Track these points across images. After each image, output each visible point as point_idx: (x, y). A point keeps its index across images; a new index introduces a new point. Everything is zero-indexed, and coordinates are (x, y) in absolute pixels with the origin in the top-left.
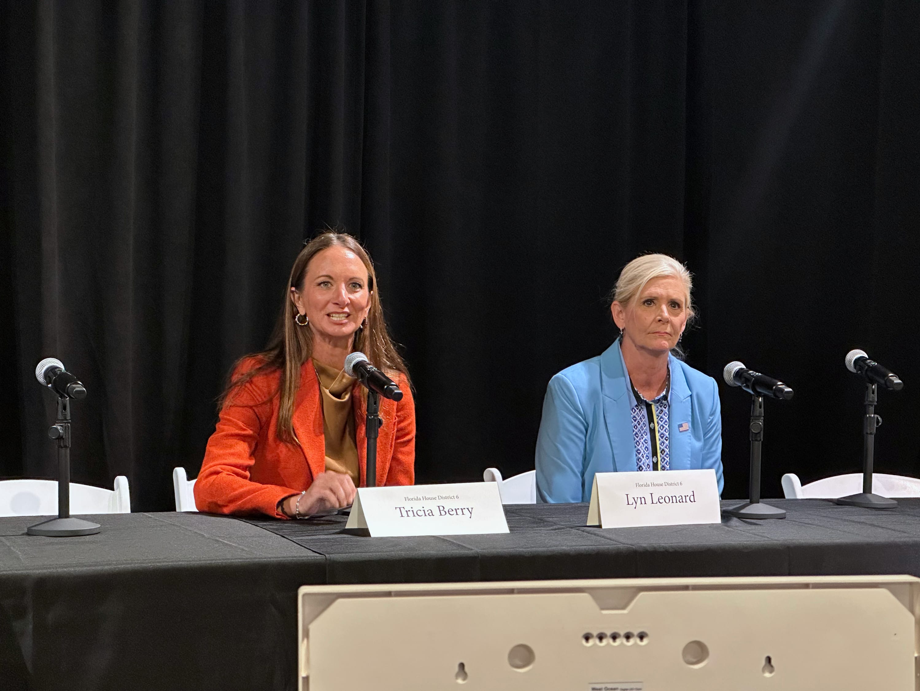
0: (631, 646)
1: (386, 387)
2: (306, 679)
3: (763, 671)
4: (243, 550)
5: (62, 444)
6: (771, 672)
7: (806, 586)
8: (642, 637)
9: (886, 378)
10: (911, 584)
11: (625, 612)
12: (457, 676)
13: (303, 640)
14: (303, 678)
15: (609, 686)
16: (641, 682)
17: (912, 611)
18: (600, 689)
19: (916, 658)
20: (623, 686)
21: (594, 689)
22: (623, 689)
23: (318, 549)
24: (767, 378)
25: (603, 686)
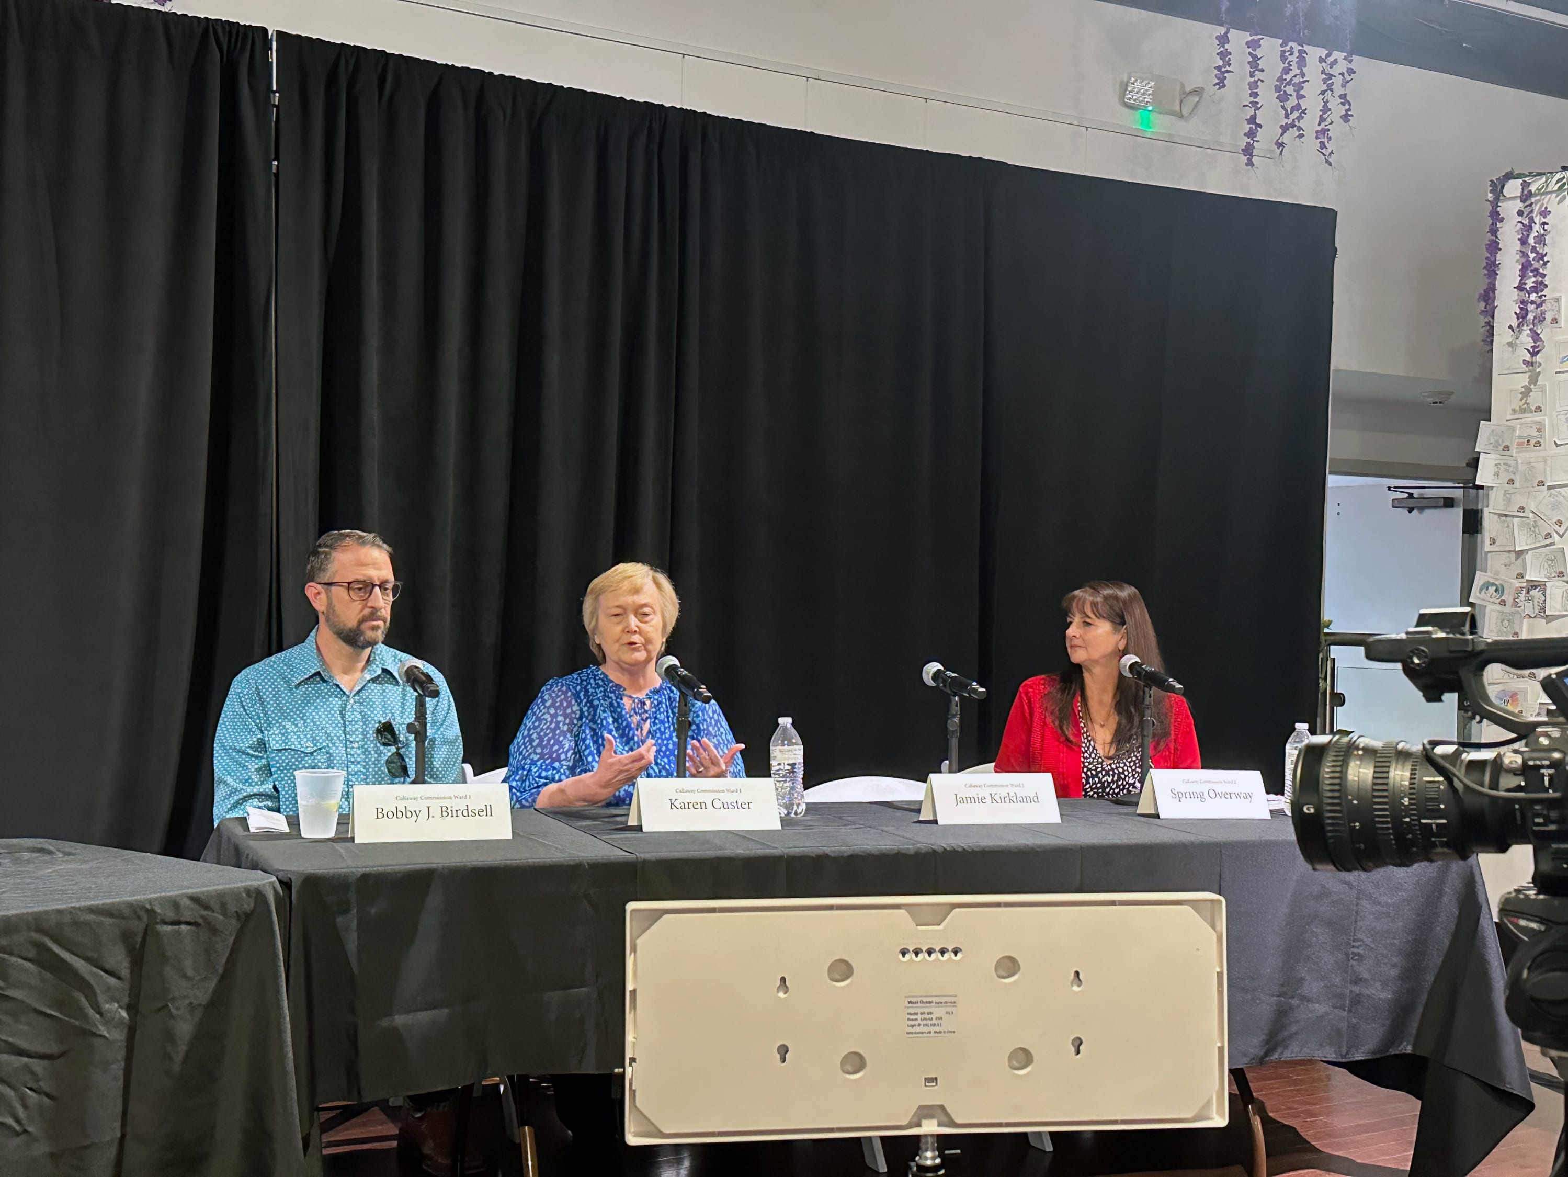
0: (947, 960)
2: (634, 992)
4: (558, 848)
6: (1079, 986)
7: (1113, 903)
8: (956, 952)
10: (1212, 901)
11: (940, 928)
12: (779, 989)
13: (630, 954)
14: (630, 991)
15: (925, 1000)
16: (955, 996)
17: (1213, 927)
18: (917, 1003)
19: (1218, 973)
20: (938, 1000)
21: (910, 1002)
22: (938, 1003)
23: (628, 847)
24: (962, 679)
25: (919, 1000)
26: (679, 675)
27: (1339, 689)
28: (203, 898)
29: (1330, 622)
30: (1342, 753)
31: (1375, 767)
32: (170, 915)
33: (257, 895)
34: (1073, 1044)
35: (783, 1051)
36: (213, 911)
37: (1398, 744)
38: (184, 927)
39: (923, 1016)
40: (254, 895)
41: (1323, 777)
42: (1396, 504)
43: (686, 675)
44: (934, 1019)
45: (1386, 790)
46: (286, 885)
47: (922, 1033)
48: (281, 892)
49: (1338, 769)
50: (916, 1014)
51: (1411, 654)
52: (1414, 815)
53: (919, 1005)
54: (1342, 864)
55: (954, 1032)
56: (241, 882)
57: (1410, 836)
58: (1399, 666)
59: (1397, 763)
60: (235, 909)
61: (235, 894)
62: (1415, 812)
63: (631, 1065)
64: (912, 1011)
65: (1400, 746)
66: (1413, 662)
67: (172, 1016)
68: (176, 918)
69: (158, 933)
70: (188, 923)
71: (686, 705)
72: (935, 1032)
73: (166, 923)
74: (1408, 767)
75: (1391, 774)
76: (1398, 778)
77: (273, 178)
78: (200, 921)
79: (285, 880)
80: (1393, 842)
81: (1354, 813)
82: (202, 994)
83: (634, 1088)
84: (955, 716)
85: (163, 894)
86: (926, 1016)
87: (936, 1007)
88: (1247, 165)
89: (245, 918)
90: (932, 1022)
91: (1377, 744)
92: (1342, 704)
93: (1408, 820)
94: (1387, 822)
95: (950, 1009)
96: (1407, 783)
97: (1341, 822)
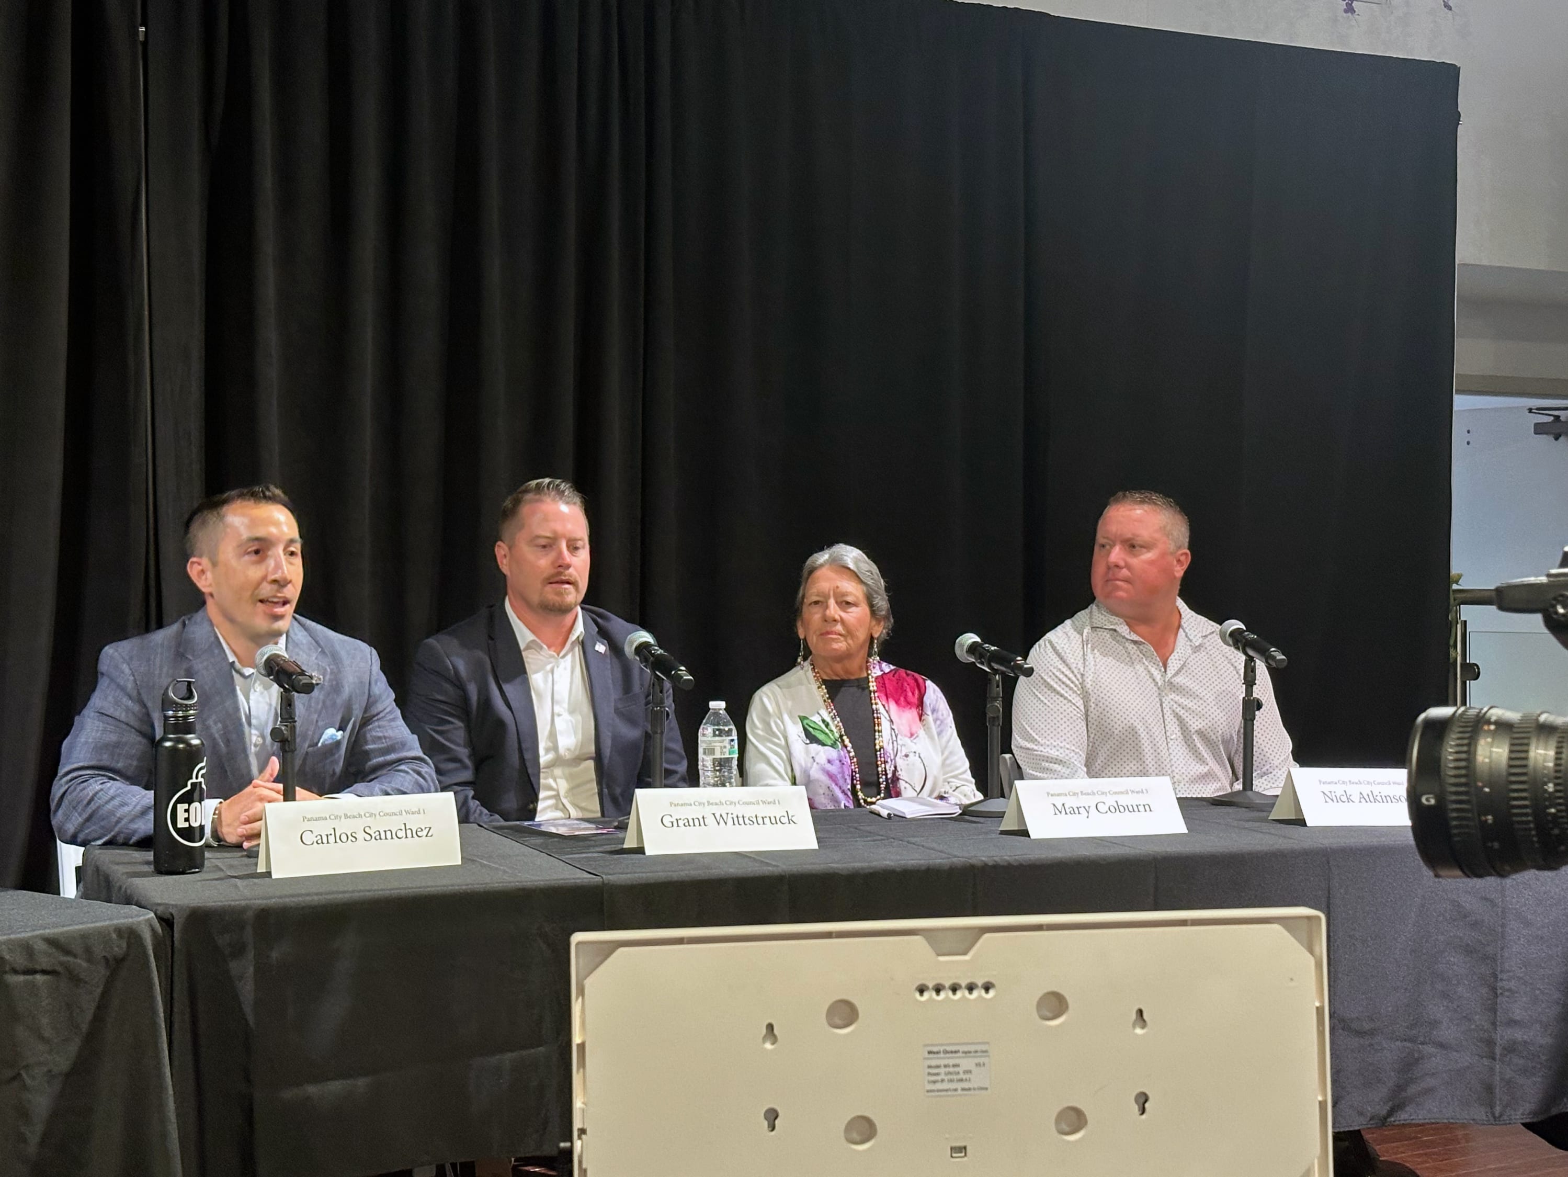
0: (975, 999)
1: (673, 672)
2: (582, 1047)
3: (1134, 1026)
4: (505, 872)
5: (287, 748)
6: (1143, 1028)
7: (1184, 923)
8: (987, 988)
9: (1267, 654)
10: (1309, 918)
11: (967, 958)
12: (765, 1039)
13: (577, 998)
14: (578, 1045)
15: (949, 1049)
16: (988, 1043)
17: (1311, 951)
18: (938, 1053)
19: (1317, 1008)
20: (966, 1049)
21: (930, 1052)
22: (966, 1053)
23: (594, 869)
24: (1005, 653)
25: (942, 1049)
26: (653, 655)
27: (1472, 659)
28: (63, 940)
29: (1460, 576)
30: (1469, 729)
31: (1512, 745)
32: (20, 961)
33: (130, 935)
34: (1136, 1101)
35: (772, 1116)
36: (75, 956)
37: (1539, 715)
38: (39, 978)
39: (947, 1070)
40: (126, 936)
41: (1446, 759)
42: (1540, 429)
43: (661, 654)
44: (961, 1072)
45: (1525, 774)
46: (167, 921)
47: (947, 1090)
48: (160, 930)
49: (1465, 749)
50: (938, 1067)
51: (1554, 602)
52: (1560, 804)
53: (942, 1055)
54: (1473, 870)
55: (987, 1089)
56: (110, 919)
57: (1556, 831)
58: (1538, 618)
59: (1538, 740)
60: (104, 954)
61: (102, 934)
62: (1561, 801)
63: (580, 1138)
64: (933, 1063)
65: (1542, 718)
66: (1556, 613)
67: (25, 1087)
68: (30, 966)
69: (7, 986)
70: (44, 972)
71: (661, 692)
72: (963, 1089)
73: (15, 972)
74: (1553, 743)
75: (1532, 754)
76: (1540, 759)
77: (140, 48)
78: (59, 969)
79: (167, 916)
80: (1535, 839)
81: (1486, 803)
82: (62, 1062)
83: (584, 1166)
84: (995, 699)
85: (12, 936)
86: (951, 1070)
87: (964, 1057)
88: (1346, 11)
89: (115, 965)
90: (959, 1077)
91: (1512, 716)
92: (1477, 676)
93: (1553, 810)
94: (1526, 815)
95: (981, 1060)
96: (1551, 765)
97: (1470, 815)
